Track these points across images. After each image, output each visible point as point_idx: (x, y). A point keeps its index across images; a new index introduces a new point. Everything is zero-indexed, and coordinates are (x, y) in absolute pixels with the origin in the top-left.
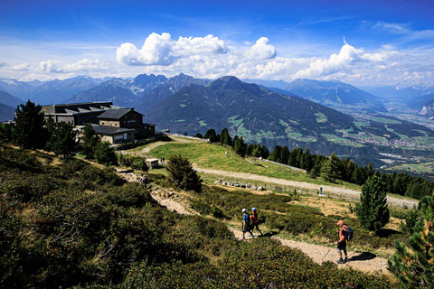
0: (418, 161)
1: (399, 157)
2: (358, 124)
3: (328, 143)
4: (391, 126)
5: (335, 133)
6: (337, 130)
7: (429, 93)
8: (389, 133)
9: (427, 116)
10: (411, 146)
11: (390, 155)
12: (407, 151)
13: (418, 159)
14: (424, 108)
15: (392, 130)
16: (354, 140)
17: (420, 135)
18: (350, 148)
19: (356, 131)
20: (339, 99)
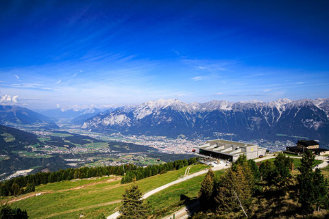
0: (92, 161)
1: (79, 160)
2: (42, 140)
3: (21, 158)
4: (67, 138)
5: (25, 149)
6: (26, 147)
7: (84, 113)
8: (67, 144)
9: (87, 129)
10: (85, 150)
11: (72, 160)
12: (83, 155)
13: (91, 159)
14: (85, 124)
15: (68, 142)
16: (43, 153)
17: (88, 142)
18: (41, 159)
19: (42, 145)
20: (18, 120)
